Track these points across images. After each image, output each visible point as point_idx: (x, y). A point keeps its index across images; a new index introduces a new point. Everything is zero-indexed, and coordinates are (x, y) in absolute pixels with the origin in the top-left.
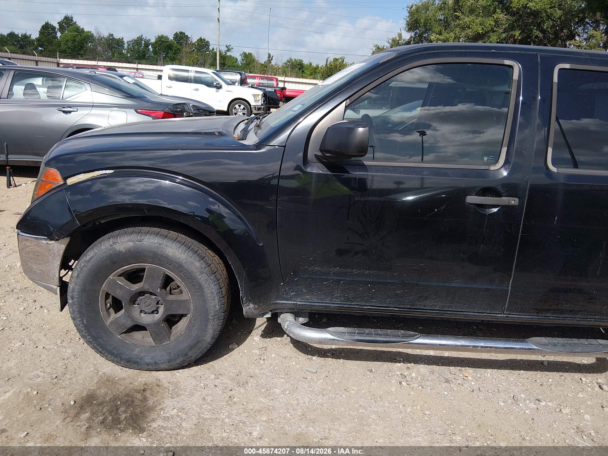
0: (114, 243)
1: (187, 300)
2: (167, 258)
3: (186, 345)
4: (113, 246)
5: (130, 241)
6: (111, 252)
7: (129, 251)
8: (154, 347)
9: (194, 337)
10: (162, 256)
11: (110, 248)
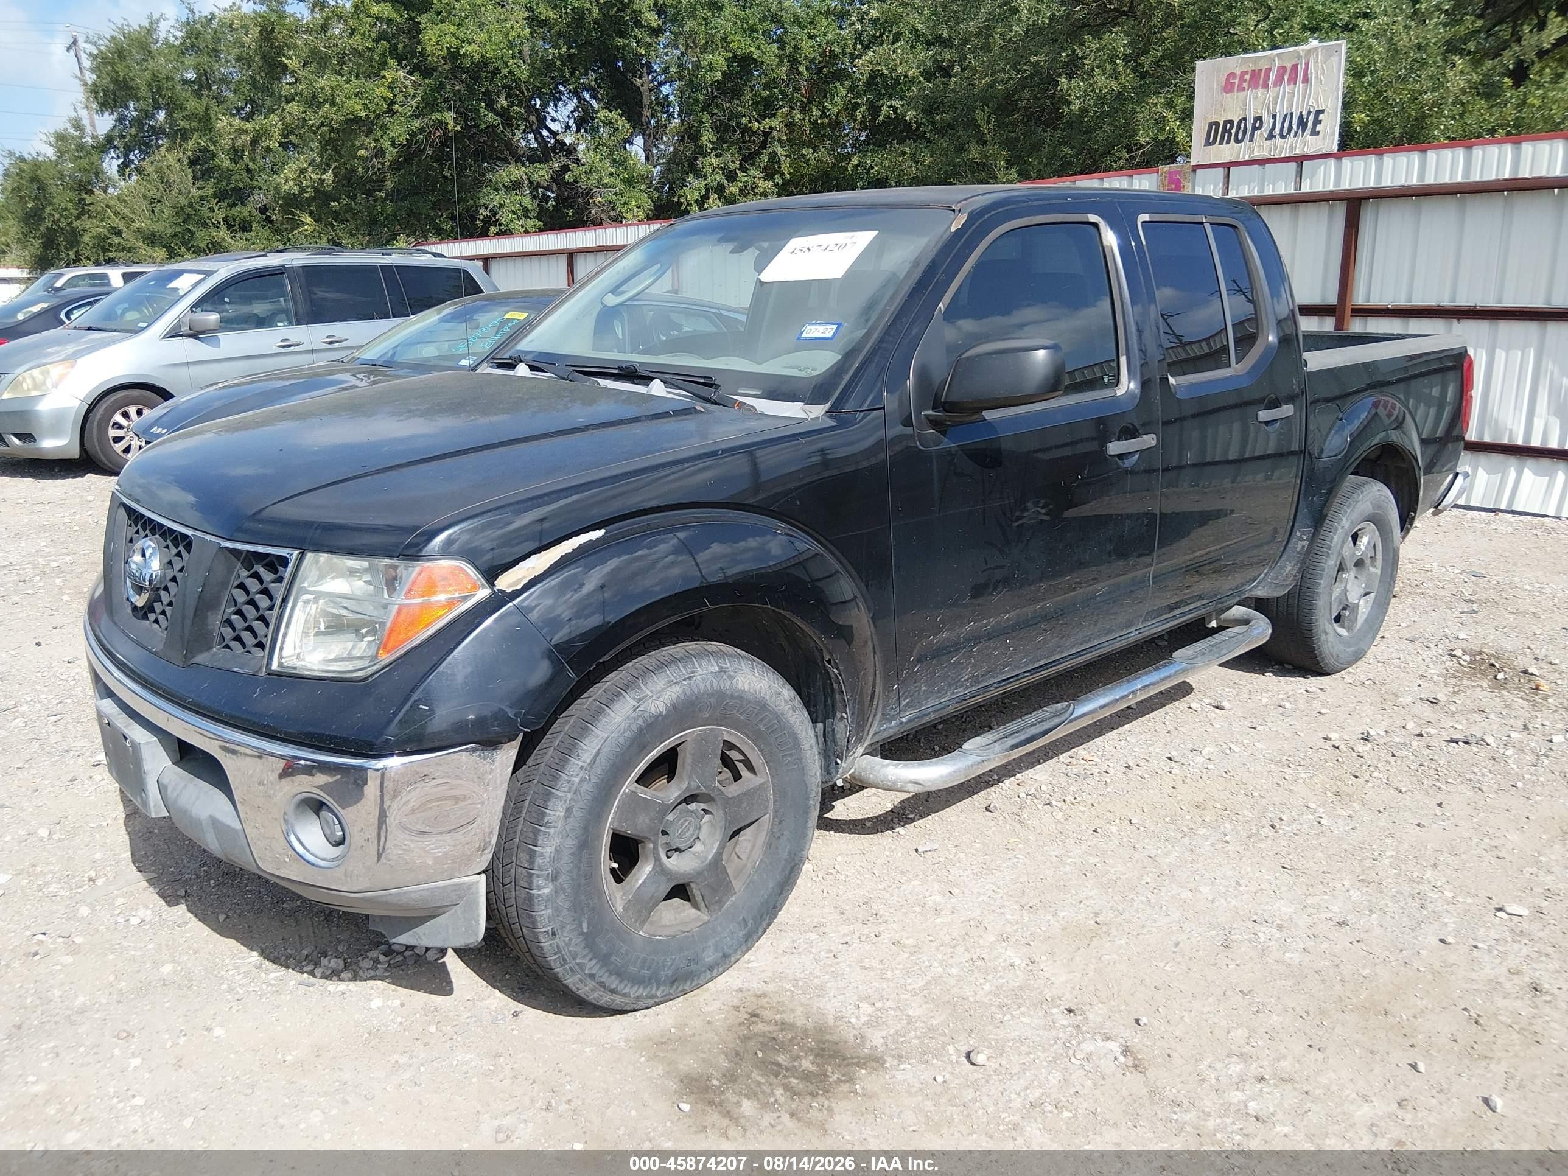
0: (639, 700)
1: (763, 784)
2: (740, 698)
3: (771, 885)
4: (641, 708)
5: (671, 683)
6: (640, 722)
7: (674, 707)
8: (709, 922)
9: (786, 860)
10: (732, 696)
11: (635, 715)
